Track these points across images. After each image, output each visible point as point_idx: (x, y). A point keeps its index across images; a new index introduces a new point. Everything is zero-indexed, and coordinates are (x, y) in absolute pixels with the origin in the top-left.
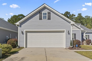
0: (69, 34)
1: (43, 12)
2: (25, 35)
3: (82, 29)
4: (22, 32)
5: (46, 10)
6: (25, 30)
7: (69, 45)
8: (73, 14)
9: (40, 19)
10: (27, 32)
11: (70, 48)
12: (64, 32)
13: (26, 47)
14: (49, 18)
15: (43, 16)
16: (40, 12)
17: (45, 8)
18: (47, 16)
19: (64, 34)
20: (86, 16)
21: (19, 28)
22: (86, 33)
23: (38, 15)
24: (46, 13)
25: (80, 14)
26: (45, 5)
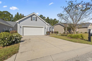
0: (45, 28)
1: (33, 17)
2: (22, 29)
3: (50, 26)
4: (20, 27)
5: (35, 16)
6: (22, 26)
7: (46, 34)
8: (44, 17)
9: (32, 20)
10: (23, 27)
11: (46, 35)
12: (43, 27)
13: (23, 35)
14: (36, 20)
15: (33, 19)
16: (31, 16)
17: (34, 15)
18: (35, 19)
19: (43, 29)
20: (51, 19)
21: (18, 24)
22: (52, 28)
23: (30, 18)
24: (35, 17)
25: (48, 18)
26: (34, 13)
